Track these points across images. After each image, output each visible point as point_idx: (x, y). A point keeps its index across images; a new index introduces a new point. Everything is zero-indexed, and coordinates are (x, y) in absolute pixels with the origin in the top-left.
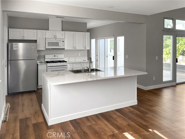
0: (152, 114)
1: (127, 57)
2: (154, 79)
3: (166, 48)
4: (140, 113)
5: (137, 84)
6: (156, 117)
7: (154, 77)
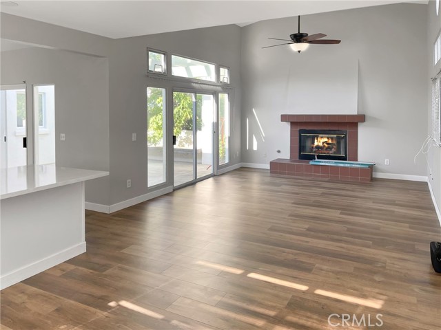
0: (119, 265)
1: (64, 139)
2: (129, 185)
3: (157, 115)
4: (91, 271)
5: (86, 201)
6: (127, 270)
7: (128, 181)
